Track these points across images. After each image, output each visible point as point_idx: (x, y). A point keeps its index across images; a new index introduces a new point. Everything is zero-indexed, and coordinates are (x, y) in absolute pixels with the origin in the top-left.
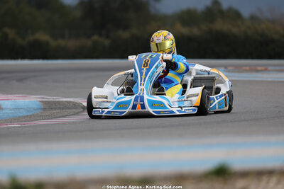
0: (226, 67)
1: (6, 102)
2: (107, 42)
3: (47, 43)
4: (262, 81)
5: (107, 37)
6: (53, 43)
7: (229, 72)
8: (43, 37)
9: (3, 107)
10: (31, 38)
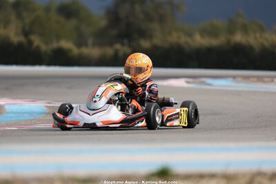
0: (234, 77)
3: (70, 50)
4: (266, 92)
5: (130, 46)
6: (76, 51)
8: (66, 44)
9: (8, 110)
10: (55, 45)
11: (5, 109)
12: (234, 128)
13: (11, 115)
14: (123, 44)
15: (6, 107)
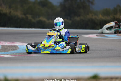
1: (22, 46)
2: (70, 22)
3: (45, 22)
5: (70, 20)
6: (47, 22)
7: (119, 36)
8: (43, 19)
9: (19, 48)
10: (38, 19)
11: (18, 47)
12: (120, 57)
13: (21, 50)
14: (67, 19)
15: (19, 46)
